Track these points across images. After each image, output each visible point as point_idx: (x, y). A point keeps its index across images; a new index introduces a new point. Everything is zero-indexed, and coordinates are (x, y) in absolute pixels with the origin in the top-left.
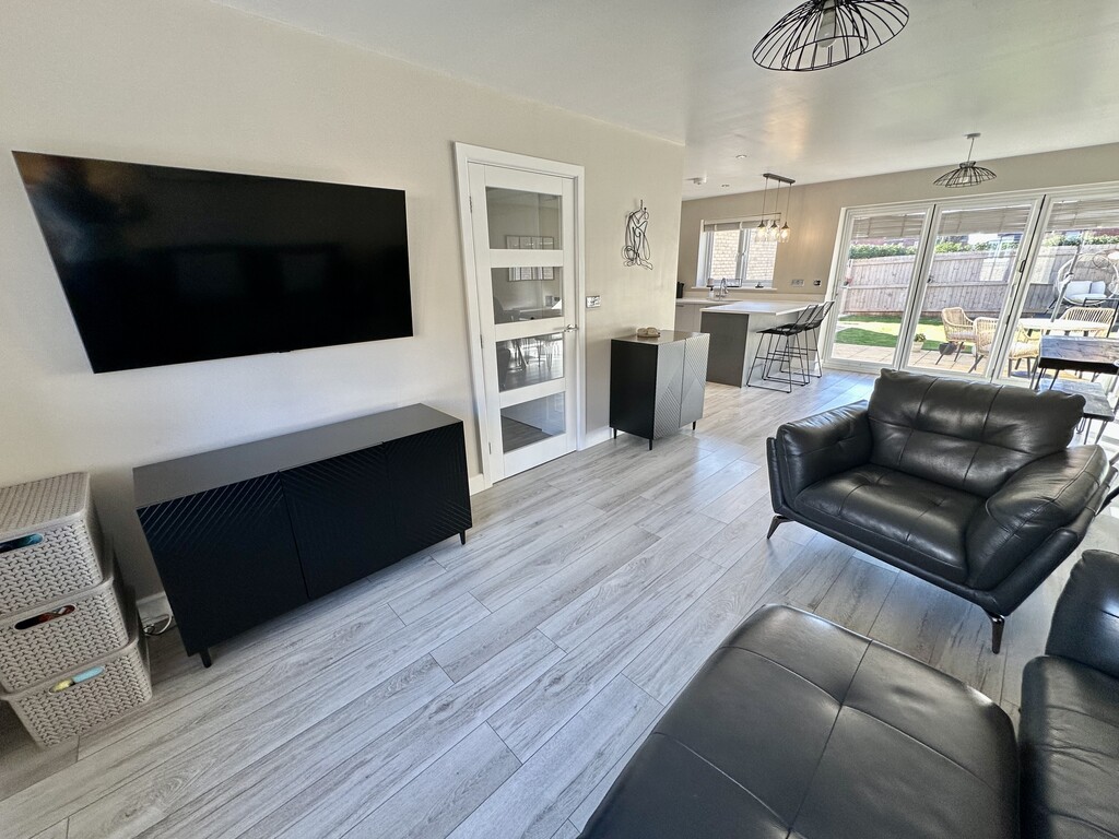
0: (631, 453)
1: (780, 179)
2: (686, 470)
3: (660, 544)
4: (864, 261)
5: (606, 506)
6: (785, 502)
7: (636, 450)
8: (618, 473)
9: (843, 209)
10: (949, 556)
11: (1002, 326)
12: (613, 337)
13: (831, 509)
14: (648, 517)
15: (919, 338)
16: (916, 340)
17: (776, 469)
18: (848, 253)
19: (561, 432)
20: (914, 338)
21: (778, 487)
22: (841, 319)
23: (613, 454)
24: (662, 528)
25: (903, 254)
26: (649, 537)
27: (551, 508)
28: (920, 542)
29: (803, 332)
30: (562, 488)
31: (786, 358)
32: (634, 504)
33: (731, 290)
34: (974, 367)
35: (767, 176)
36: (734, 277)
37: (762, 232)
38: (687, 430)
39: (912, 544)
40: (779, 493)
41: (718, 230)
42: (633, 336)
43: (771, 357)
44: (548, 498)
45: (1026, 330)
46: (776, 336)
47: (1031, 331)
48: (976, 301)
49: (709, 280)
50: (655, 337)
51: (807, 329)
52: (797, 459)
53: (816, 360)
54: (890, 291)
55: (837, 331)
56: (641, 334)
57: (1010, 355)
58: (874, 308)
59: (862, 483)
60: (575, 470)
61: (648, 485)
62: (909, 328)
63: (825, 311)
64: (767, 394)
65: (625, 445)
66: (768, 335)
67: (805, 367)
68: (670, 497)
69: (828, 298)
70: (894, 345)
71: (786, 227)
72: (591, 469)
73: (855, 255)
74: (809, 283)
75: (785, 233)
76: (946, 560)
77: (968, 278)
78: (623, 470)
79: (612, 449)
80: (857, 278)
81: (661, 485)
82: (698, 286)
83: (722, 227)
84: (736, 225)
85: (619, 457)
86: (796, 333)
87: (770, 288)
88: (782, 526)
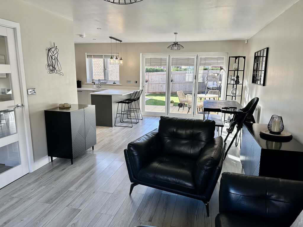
0: (62, 168)
1: (116, 40)
2: (91, 171)
3: (81, 213)
4: (151, 73)
5: (49, 201)
6: (134, 177)
7: (64, 166)
8: (55, 180)
9: (141, 54)
10: (190, 185)
11: (193, 97)
12: (46, 109)
13: (151, 175)
14: (74, 200)
15: (172, 102)
16: (171, 103)
17: (129, 163)
18: (145, 70)
19: (18, 164)
20: (170, 102)
21: (131, 171)
22: (147, 95)
23: (52, 170)
24: (81, 204)
25: (163, 71)
26: (75, 211)
27: (15, 210)
28: (181, 181)
29: (134, 102)
30: (21, 197)
31: (129, 113)
32: (66, 195)
33: (103, 84)
34: (189, 111)
35: (111, 38)
36: (103, 79)
37: (112, 60)
38: (90, 151)
39: (179, 183)
40: (132, 173)
41: (94, 58)
42: (56, 108)
43: (123, 113)
44: (12, 205)
45: (200, 98)
46: (124, 104)
47: (201, 98)
48: (186, 88)
49: (93, 80)
50: (69, 108)
51: (135, 100)
52: (136, 157)
53: (140, 113)
54: (161, 84)
55: (146, 100)
56: (61, 106)
57: (197, 107)
58: (157, 91)
59: (160, 162)
60: (29, 184)
61: (72, 183)
62: (168, 99)
63: (140, 93)
64: (123, 129)
65: (58, 164)
66: (120, 104)
67: (136, 116)
68: (84, 187)
69: (141, 88)
70: (164, 105)
71: (121, 59)
72: (39, 182)
73: (148, 71)
74: (133, 82)
75: (121, 62)
76: (190, 186)
77: (183, 80)
78: (58, 178)
79: (51, 168)
80: (150, 80)
81: (79, 181)
82: (88, 82)
83: (95, 56)
84: (101, 57)
85: (55, 172)
86: (131, 102)
87: (119, 84)
88: (135, 188)
